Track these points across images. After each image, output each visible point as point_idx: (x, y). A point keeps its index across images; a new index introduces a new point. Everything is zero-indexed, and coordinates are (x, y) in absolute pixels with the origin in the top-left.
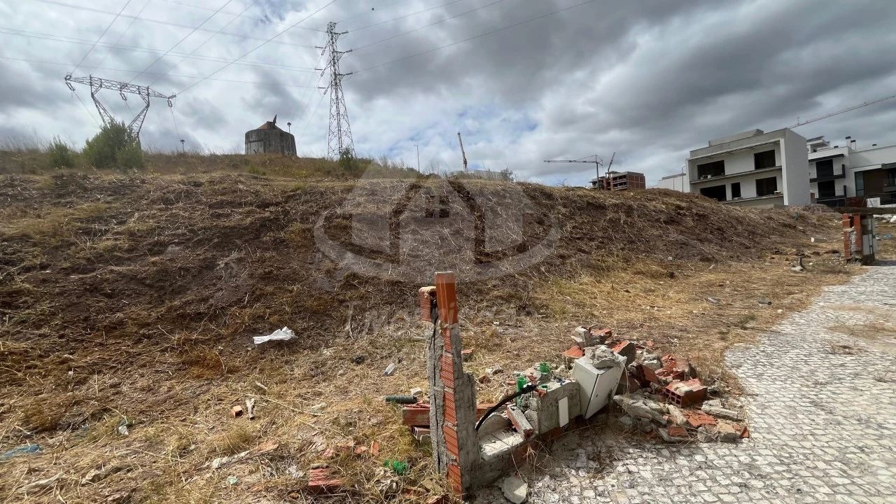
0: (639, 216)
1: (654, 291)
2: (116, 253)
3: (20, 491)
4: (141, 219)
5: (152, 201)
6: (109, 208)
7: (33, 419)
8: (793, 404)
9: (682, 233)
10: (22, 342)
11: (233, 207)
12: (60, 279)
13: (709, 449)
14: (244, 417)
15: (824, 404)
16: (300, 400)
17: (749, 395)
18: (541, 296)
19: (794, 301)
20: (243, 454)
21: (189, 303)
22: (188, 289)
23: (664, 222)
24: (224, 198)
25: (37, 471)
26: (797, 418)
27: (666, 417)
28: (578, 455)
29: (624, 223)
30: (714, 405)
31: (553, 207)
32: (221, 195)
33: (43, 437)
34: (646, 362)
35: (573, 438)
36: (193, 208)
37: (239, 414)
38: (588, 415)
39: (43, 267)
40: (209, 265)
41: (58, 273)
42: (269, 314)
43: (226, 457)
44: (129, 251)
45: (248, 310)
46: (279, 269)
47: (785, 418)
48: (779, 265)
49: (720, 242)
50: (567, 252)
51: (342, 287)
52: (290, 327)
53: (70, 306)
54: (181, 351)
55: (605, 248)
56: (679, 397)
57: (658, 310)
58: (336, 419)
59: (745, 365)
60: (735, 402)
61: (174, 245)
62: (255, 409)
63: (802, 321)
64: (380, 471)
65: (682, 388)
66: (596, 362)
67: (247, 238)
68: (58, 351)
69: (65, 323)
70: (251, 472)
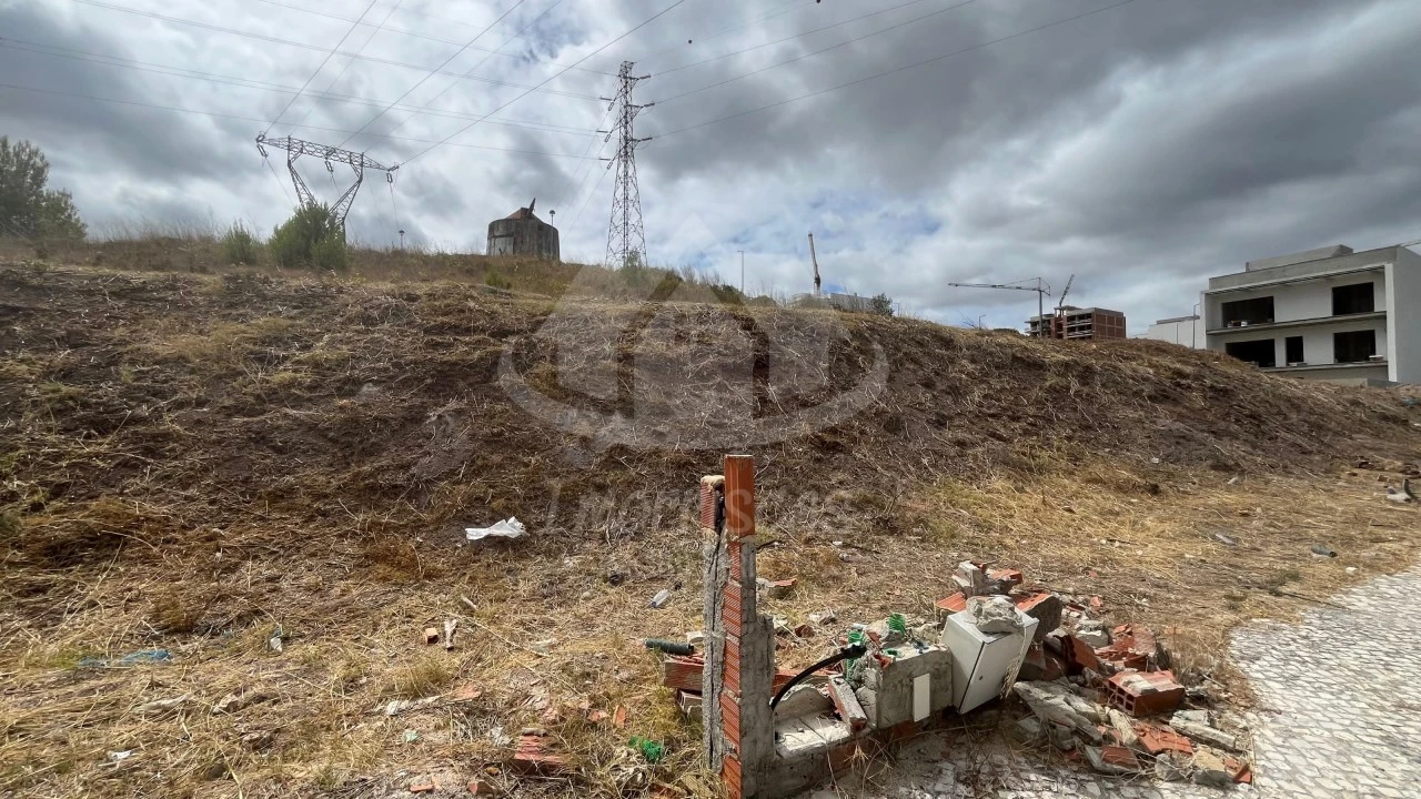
0: (1103, 385)
1: (1118, 514)
2: (293, 391)
3: (137, 710)
4: (331, 343)
5: (349, 319)
6: (292, 326)
7: (164, 613)
8: (1347, 736)
9: (1181, 417)
10: (164, 505)
11: (458, 334)
12: (219, 421)
13: (1173, 792)
14: (440, 645)
15: (1409, 744)
16: (521, 629)
17: (1263, 710)
18: (917, 505)
19: (1382, 554)
20: (430, 700)
21: (382, 470)
22: (384, 450)
23: (1150, 397)
24: (445, 319)
25: (160, 685)
26: (1351, 762)
27: (1103, 730)
28: (940, 772)
29: (1075, 395)
30: (1194, 720)
31: (952, 361)
32: (443, 315)
33: (174, 641)
34: (1083, 632)
35: (936, 743)
36: (402, 332)
37: (433, 640)
38: (966, 708)
39: (200, 403)
40: (415, 417)
41: (218, 413)
42: (493, 497)
43: (407, 701)
44: (311, 388)
45: (462, 487)
46: (512, 429)
47: (1328, 759)
48: (1365, 486)
49: (1252, 438)
50: (970, 436)
51: (603, 465)
52: (519, 519)
53: (228, 460)
54: (364, 539)
55: (1038, 435)
56: (1130, 697)
57: (1120, 547)
58: (567, 664)
59: (1266, 658)
60: (1236, 719)
61: (371, 384)
62: (455, 636)
63: (1392, 592)
64: (621, 752)
65: (1138, 683)
66: (983, 621)
67: (472, 380)
68: (207, 522)
69: (219, 483)
70: (437, 728)
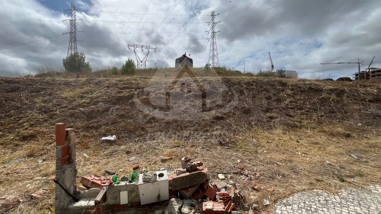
2: (84, 104)
4: (98, 93)
6: (91, 89)
20: (45, 178)
21: (93, 123)
23: (369, 101)
24: (126, 86)
29: (332, 101)
31: (283, 90)
33: (27, 158)
38: (143, 203)
39: (65, 107)
40: (107, 110)
41: (68, 109)
44: (88, 103)
46: (128, 113)
51: (146, 122)
52: (116, 136)
61: (101, 102)
65: (209, 206)
70: (35, 185)
